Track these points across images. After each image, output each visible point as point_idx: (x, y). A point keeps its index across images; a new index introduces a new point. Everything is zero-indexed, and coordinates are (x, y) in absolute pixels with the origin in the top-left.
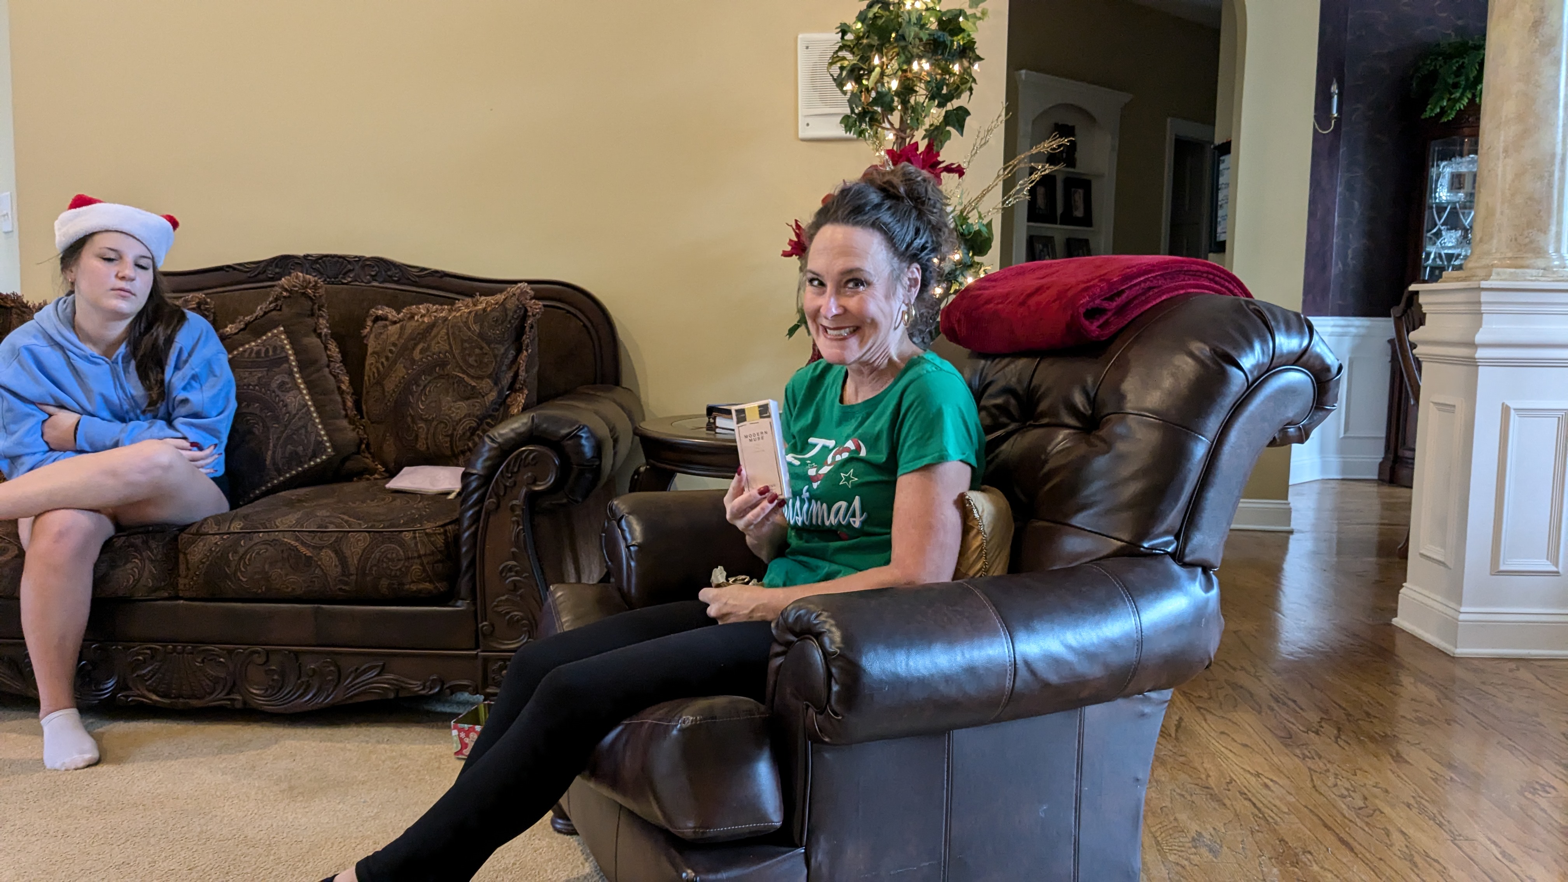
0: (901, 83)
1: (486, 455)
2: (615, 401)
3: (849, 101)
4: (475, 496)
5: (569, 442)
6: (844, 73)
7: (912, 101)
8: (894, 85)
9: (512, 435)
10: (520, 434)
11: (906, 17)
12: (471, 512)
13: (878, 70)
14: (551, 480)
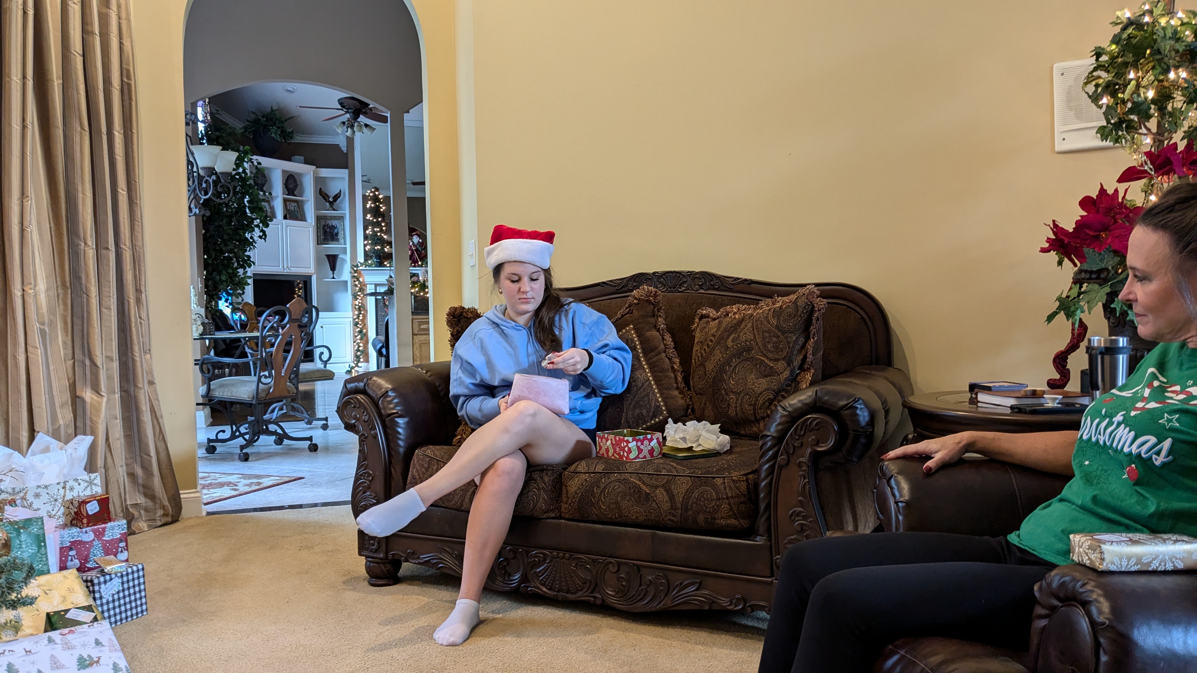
0: (1158, 92)
1: (778, 421)
2: (887, 379)
3: (1104, 113)
4: (771, 453)
5: (848, 412)
6: (1100, 90)
7: (1169, 108)
8: (1151, 94)
9: (799, 405)
10: (806, 405)
11: (1161, 33)
12: (767, 466)
13: (1133, 83)
14: (831, 443)
